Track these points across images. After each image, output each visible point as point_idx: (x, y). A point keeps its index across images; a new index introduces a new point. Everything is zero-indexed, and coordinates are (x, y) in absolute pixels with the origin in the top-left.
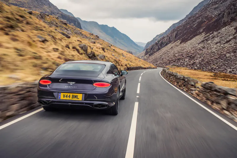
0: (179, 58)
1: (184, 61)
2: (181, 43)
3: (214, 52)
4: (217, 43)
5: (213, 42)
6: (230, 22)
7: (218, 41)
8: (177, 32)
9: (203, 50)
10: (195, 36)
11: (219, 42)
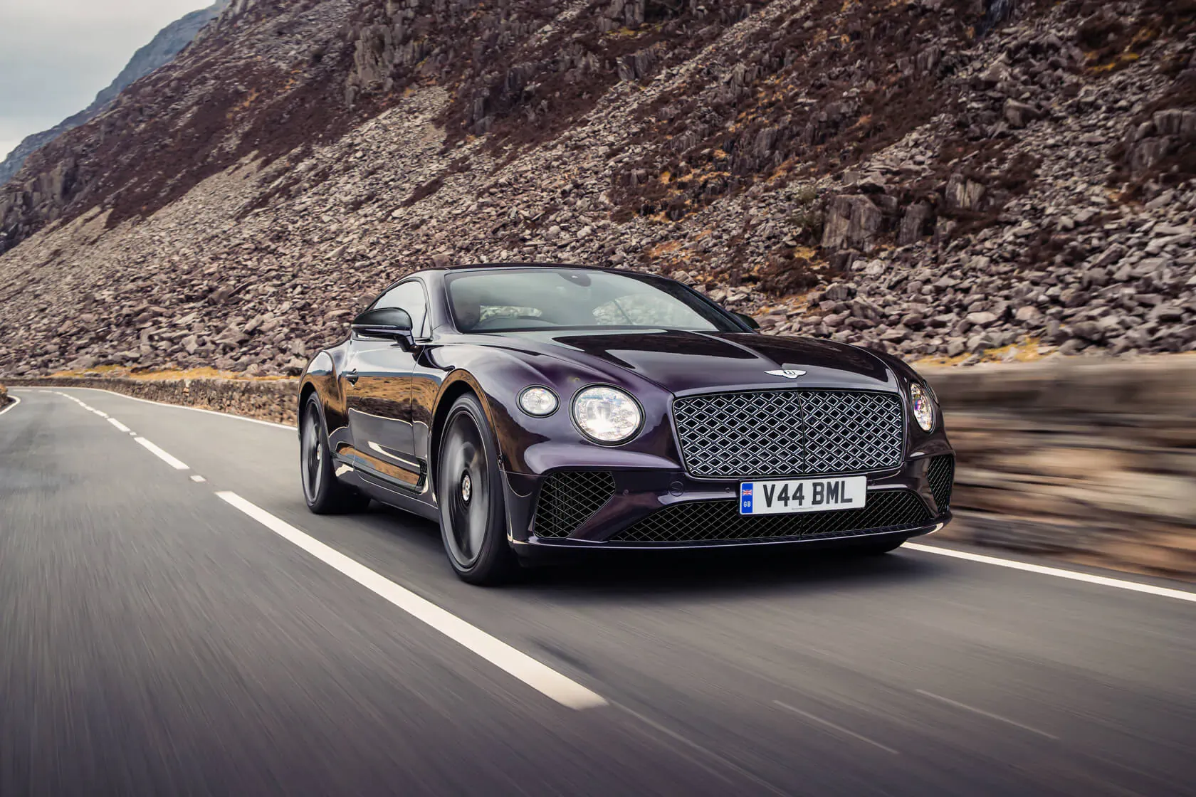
0: (125, 311)
1: (174, 326)
2: (112, 224)
3: (363, 257)
4: (356, 205)
5: (331, 200)
6: (393, 89)
7: (356, 191)
8: (70, 161)
9: (281, 250)
10: (197, 177)
11: (369, 198)
